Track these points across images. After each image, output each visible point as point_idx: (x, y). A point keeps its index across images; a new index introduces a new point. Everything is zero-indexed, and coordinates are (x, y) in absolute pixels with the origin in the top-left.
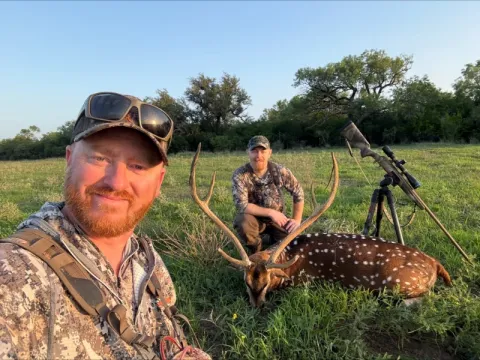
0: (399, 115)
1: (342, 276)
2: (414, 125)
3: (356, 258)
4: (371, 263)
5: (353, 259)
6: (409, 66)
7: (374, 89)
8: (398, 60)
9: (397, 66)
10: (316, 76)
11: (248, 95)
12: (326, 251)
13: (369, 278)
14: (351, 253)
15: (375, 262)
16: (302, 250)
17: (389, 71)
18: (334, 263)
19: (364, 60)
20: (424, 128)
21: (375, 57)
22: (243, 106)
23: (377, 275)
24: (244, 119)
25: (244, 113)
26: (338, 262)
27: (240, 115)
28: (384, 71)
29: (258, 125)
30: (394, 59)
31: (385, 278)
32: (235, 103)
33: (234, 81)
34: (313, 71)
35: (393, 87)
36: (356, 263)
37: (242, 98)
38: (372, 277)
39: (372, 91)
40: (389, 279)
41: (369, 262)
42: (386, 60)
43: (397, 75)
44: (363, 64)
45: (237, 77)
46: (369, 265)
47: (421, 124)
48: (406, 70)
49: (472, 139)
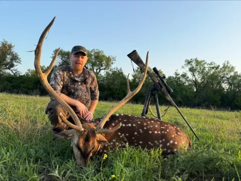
0: (108, 85)
1: (141, 142)
2: (115, 91)
3: (150, 129)
4: (159, 132)
5: (148, 130)
6: (114, 62)
7: (97, 70)
8: (109, 57)
9: (109, 61)
10: (66, 55)
11: (19, 57)
12: (130, 125)
13: (159, 142)
14: (146, 126)
15: (161, 132)
16: (113, 124)
17: (104, 62)
18: (136, 133)
19: (93, 54)
20: (118, 94)
21: (98, 53)
22: (14, 63)
23: (164, 140)
24: (14, 72)
25: (15, 68)
26: (139, 132)
27: (12, 69)
28: (102, 61)
29: (24, 78)
30: (108, 57)
31: (169, 141)
32: (9, 61)
33: (10, 46)
34: (65, 52)
35: (106, 71)
36: (150, 132)
37: (15, 58)
38: (160, 141)
39: (95, 71)
40: (171, 142)
41: (158, 131)
42: (103, 56)
43: (108, 65)
44: (92, 55)
45: (13, 45)
46: (158, 134)
47: (118, 92)
48: (112, 63)
49: (139, 102)
